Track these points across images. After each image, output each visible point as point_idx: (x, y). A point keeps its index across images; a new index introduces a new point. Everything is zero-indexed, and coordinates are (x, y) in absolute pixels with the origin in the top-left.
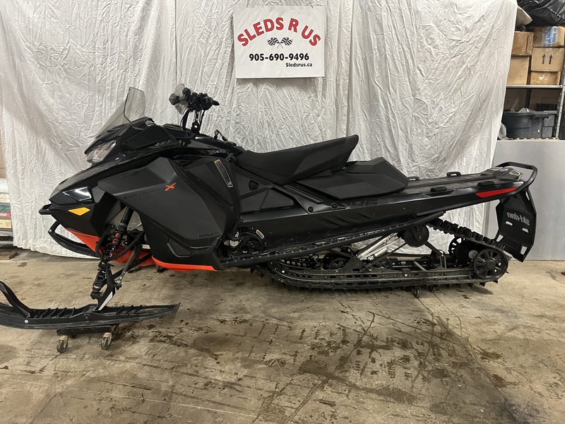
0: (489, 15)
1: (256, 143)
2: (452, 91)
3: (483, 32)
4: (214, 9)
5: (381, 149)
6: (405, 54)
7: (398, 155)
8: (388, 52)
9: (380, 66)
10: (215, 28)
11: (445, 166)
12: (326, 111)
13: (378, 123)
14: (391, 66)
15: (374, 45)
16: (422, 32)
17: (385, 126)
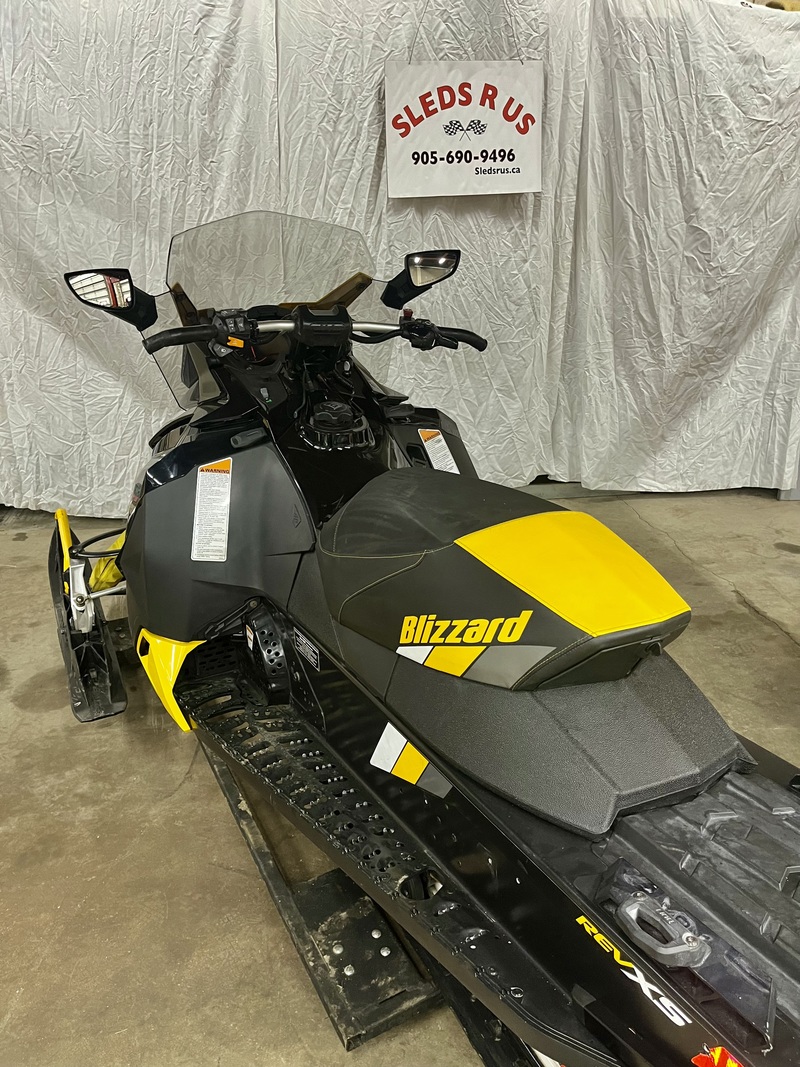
2: (752, 211)
4: (348, 65)
5: (630, 318)
6: (676, 146)
7: (658, 325)
8: (648, 144)
9: (633, 168)
10: (350, 102)
11: (735, 342)
12: (538, 253)
13: (626, 270)
14: (653, 170)
15: (625, 131)
16: (706, 107)
17: (638, 276)
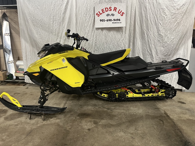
0: (186, 4)
1: (101, 49)
2: (172, 31)
3: (184, 10)
4: (88, 5)
5: (146, 52)
6: (155, 18)
7: (152, 53)
8: (149, 18)
9: (146, 22)
10: (89, 11)
12: (126, 38)
13: (145, 42)
14: (150, 22)
15: (144, 15)
16: (161, 10)
17: (147, 43)
